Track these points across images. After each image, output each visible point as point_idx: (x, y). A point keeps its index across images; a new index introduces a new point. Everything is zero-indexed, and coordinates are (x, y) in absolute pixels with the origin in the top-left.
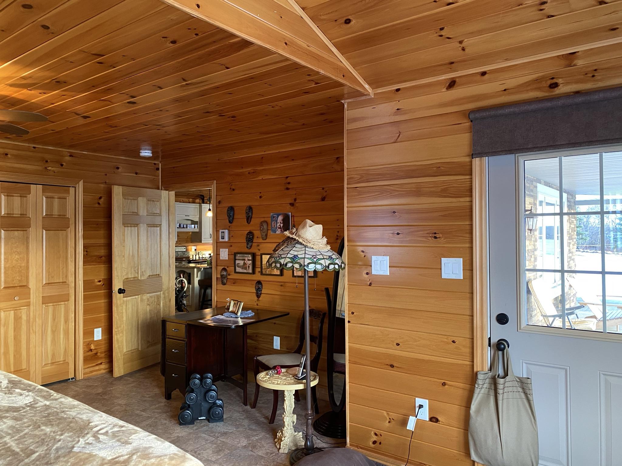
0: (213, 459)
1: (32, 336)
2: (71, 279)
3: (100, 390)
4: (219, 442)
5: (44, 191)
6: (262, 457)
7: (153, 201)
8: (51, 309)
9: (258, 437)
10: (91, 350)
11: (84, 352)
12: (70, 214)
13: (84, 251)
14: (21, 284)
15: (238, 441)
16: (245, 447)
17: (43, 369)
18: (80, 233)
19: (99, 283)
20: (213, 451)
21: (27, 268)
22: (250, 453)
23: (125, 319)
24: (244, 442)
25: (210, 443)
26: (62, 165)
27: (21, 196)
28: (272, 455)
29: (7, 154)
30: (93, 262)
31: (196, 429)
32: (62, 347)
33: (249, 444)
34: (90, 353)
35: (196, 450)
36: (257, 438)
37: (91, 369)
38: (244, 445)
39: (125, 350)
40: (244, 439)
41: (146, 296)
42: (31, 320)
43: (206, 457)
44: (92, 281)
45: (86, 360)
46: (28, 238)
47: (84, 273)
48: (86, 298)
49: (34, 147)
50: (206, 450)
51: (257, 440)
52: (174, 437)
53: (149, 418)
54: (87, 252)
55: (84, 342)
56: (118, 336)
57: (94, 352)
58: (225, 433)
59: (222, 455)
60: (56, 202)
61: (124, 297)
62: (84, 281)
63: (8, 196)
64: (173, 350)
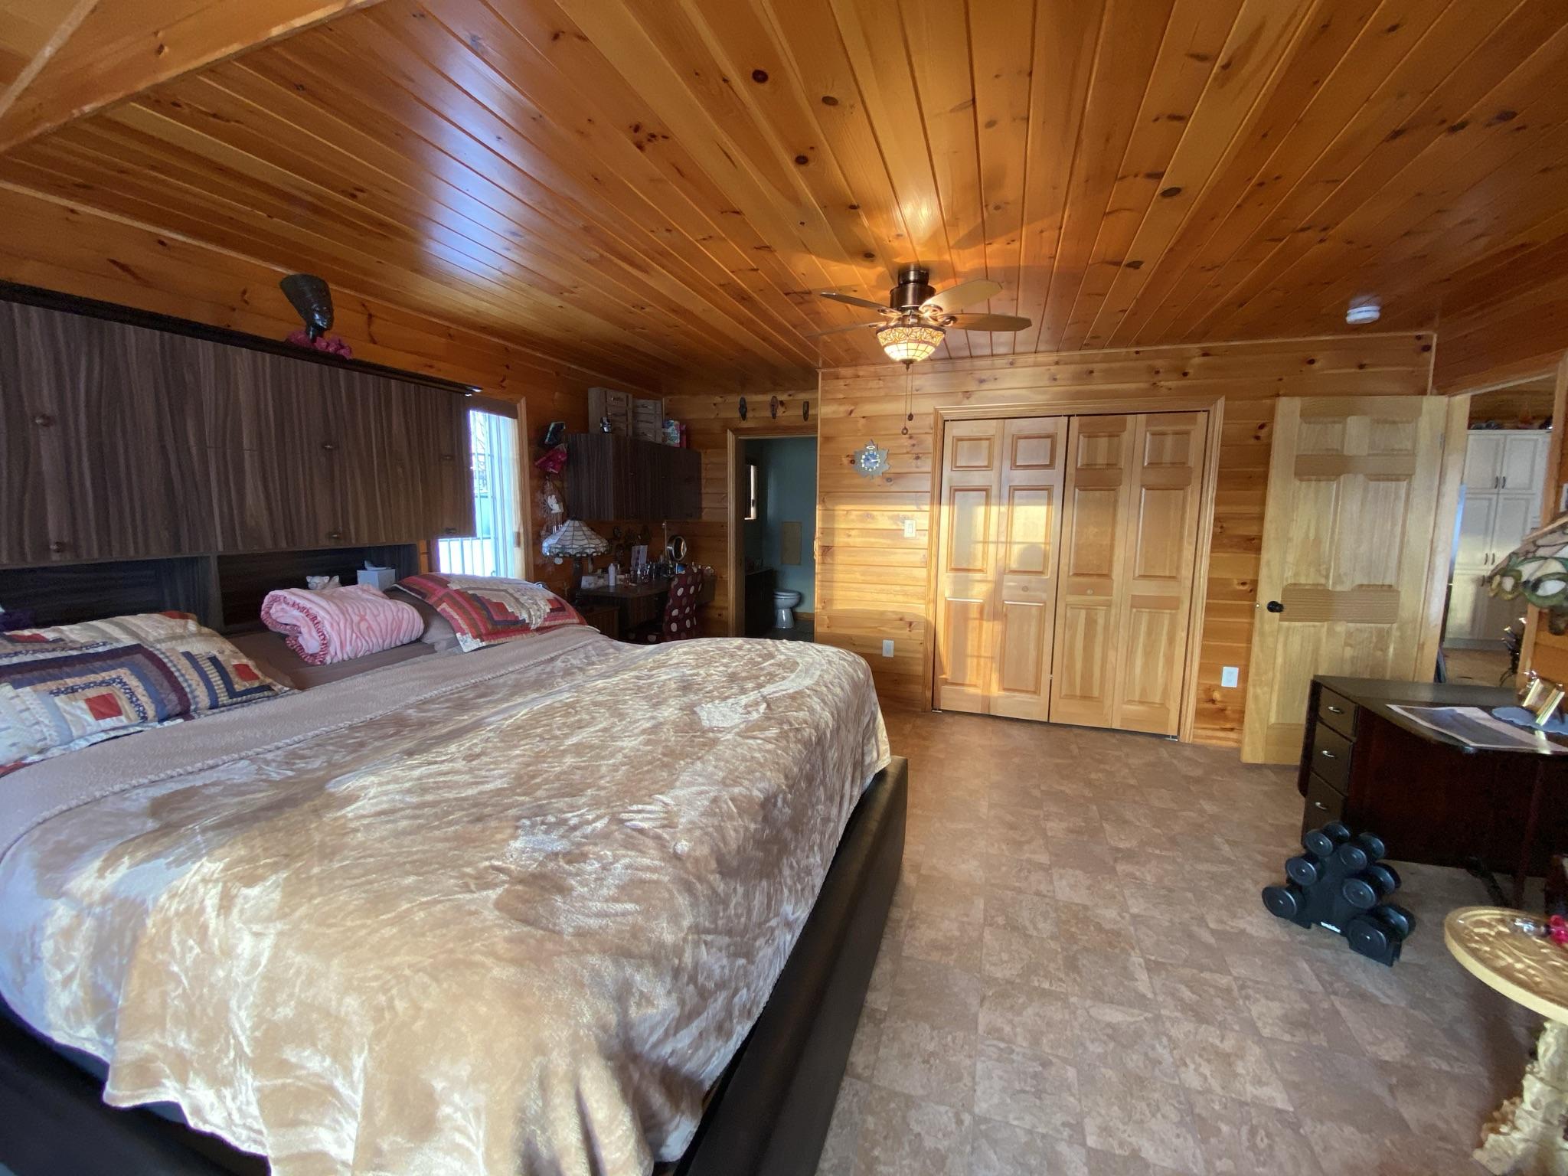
0: (1266, 1032)
1: (1111, 654)
2: (1186, 572)
3: (1198, 772)
4: (1326, 1005)
5: (1148, 423)
6: (1402, 1125)
7: (1394, 423)
8: (1145, 618)
9: (1452, 1067)
10: (1213, 701)
11: (1198, 701)
12: (1194, 460)
13: (1214, 526)
14: (1099, 572)
15: (1381, 1037)
16: (1383, 1066)
17: (1125, 706)
18: (1211, 493)
19: (1242, 588)
20: (1286, 1016)
21: (1112, 547)
22: (1381, 1091)
23: (1279, 660)
24: (1393, 1050)
25: (1301, 991)
26: (1185, 374)
27: (1109, 436)
28: (1440, 1144)
29: (1091, 372)
30: (1231, 547)
31: (1302, 943)
32: (1160, 681)
33: (1408, 1067)
34: (1210, 706)
35: (1249, 983)
36: (1445, 1067)
37: (1210, 733)
38: (1387, 1058)
39: (1273, 720)
40: (1402, 1044)
41: (1341, 628)
42: (1111, 628)
43: (1254, 1014)
44: (1226, 582)
45: (1200, 714)
46: (1116, 501)
47: (1210, 565)
48: (1209, 610)
49: (1137, 352)
50: (1272, 1000)
51: (1440, 1071)
52: (1232, 927)
53: (1228, 861)
54: (1222, 527)
55: (1199, 684)
56: (1259, 691)
57: (1219, 705)
58: (1364, 997)
59: (1296, 1040)
60: (1169, 441)
61: (1281, 620)
62: (1210, 580)
63: (1089, 437)
64: (1325, 752)
